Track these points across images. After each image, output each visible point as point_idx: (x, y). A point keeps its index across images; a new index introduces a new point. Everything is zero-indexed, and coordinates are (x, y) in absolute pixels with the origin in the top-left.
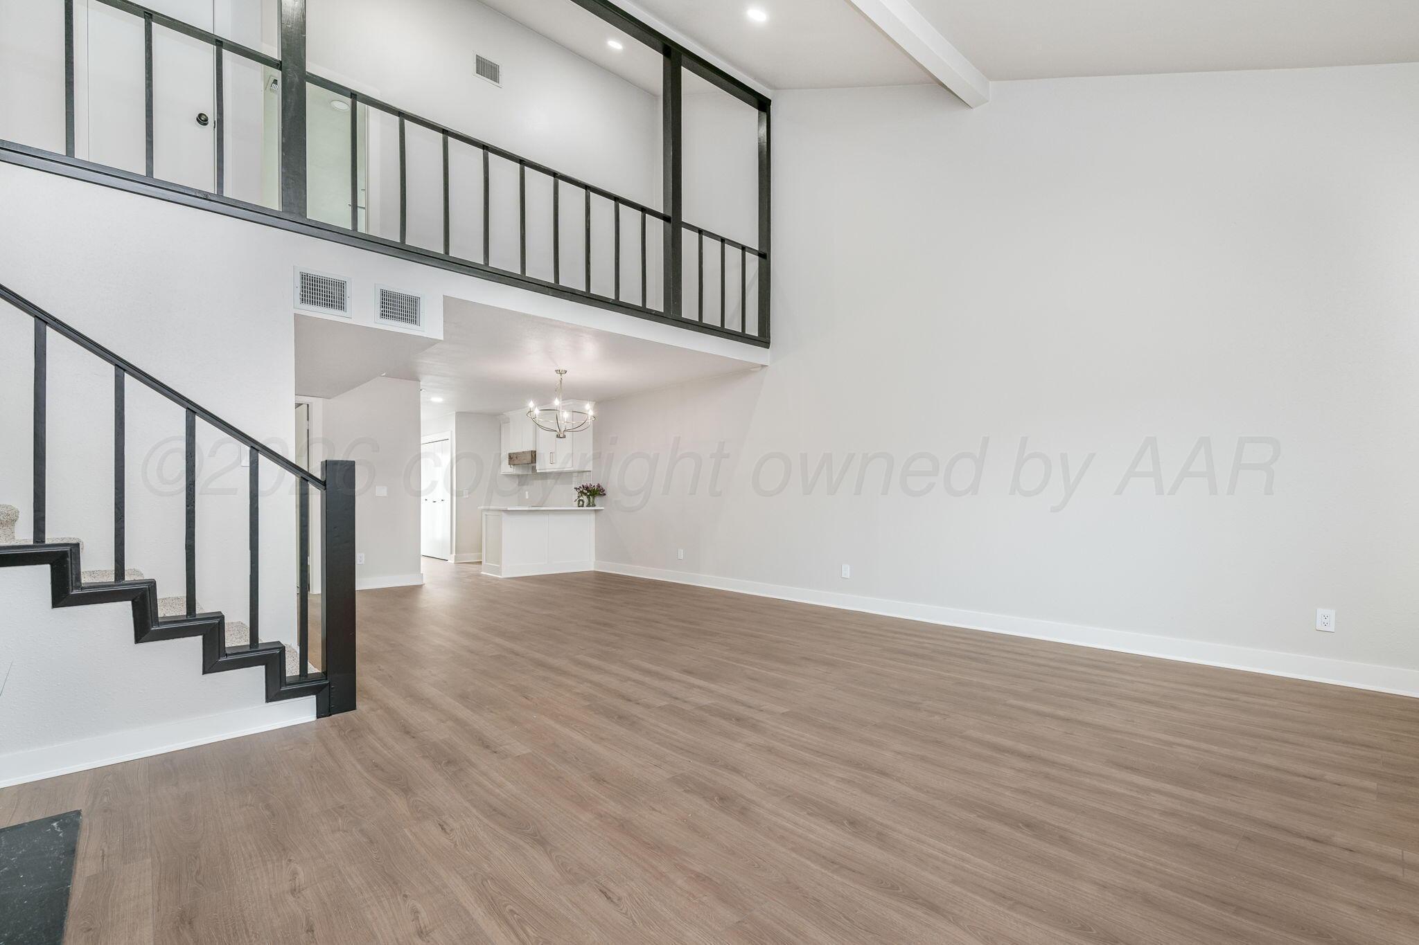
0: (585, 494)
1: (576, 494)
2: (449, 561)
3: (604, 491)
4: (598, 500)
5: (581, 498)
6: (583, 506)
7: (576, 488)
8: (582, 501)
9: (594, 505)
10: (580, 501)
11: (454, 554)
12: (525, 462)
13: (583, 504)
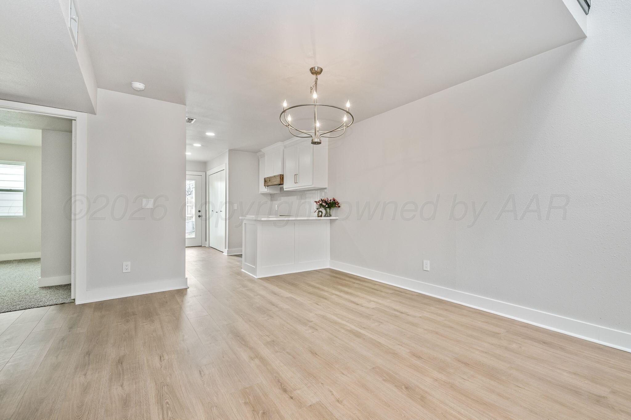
0: (324, 207)
1: (315, 206)
2: (224, 254)
3: (338, 204)
4: (333, 211)
5: (320, 210)
6: (321, 216)
7: (316, 202)
8: (321, 212)
9: (330, 216)
10: (319, 211)
11: (227, 249)
12: (276, 183)
13: (321, 215)
